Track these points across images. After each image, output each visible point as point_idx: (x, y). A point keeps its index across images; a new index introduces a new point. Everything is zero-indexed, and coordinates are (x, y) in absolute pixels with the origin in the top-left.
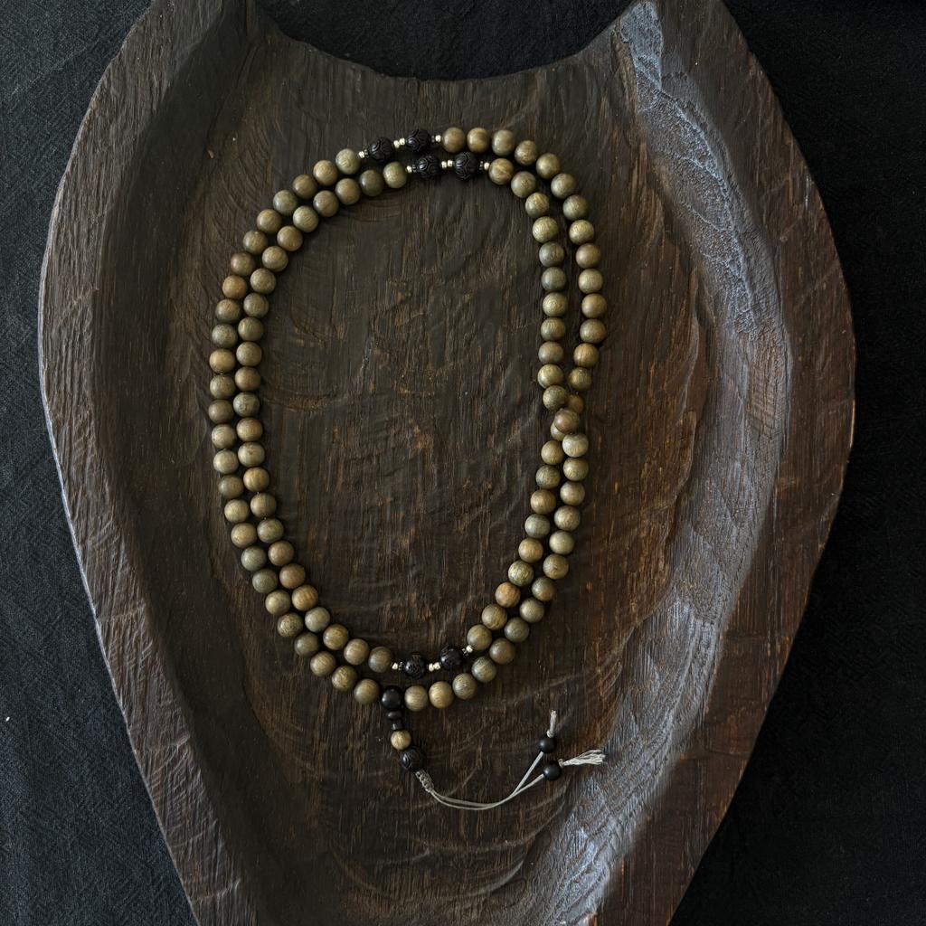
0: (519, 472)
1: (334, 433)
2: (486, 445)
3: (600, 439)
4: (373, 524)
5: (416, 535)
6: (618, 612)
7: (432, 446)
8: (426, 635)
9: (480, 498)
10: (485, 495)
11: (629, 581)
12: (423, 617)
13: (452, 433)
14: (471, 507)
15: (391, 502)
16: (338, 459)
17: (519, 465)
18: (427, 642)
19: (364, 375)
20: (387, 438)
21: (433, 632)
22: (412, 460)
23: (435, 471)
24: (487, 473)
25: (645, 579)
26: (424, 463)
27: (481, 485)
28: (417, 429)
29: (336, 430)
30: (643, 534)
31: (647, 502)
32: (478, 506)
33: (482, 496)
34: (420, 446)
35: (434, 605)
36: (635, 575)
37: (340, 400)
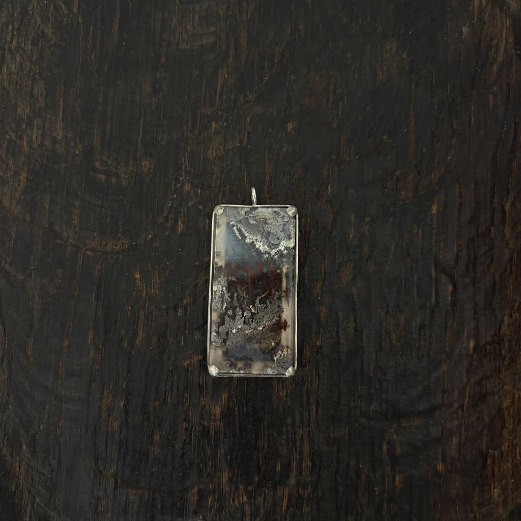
3: (450, 288)
5: (229, 401)
6: (476, 499)
11: (489, 461)
12: (236, 501)
25: (510, 458)
29: (138, 276)
30: (506, 403)
31: (509, 364)
35: (250, 488)
36: (496, 453)
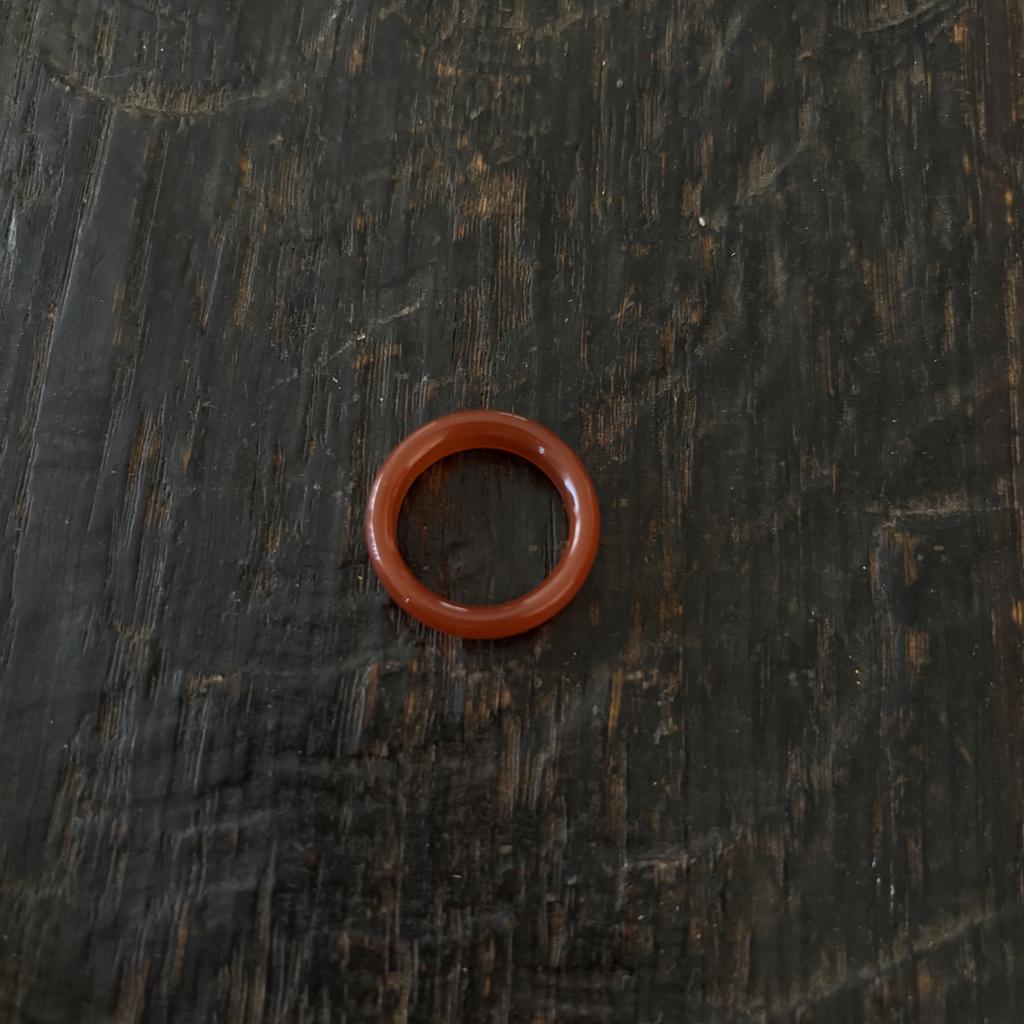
0: (780, 280)
1: (241, 173)
2: (678, 210)
4: (336, 419)
7: (519, 208)
8: (490, 768)
9: (664, 351)
10: (680, 343)
13: (579, 178)
14: (638, 377)
15: (396, 357)
16: (246, 241)
17: (779, 263)
18: (495, 792)
19: (337, 33)
20: (390, 186)
21: (514, 758)
22: (459, 245)
23: (530, 276)
24: (685, 281)
26: (496, 254)
27: (664, 314)
28: (479, 163)
29: (248, 166)
32: (660, 373)
33: (672, 348)
34: (484, 206)
37: (264, 94)
